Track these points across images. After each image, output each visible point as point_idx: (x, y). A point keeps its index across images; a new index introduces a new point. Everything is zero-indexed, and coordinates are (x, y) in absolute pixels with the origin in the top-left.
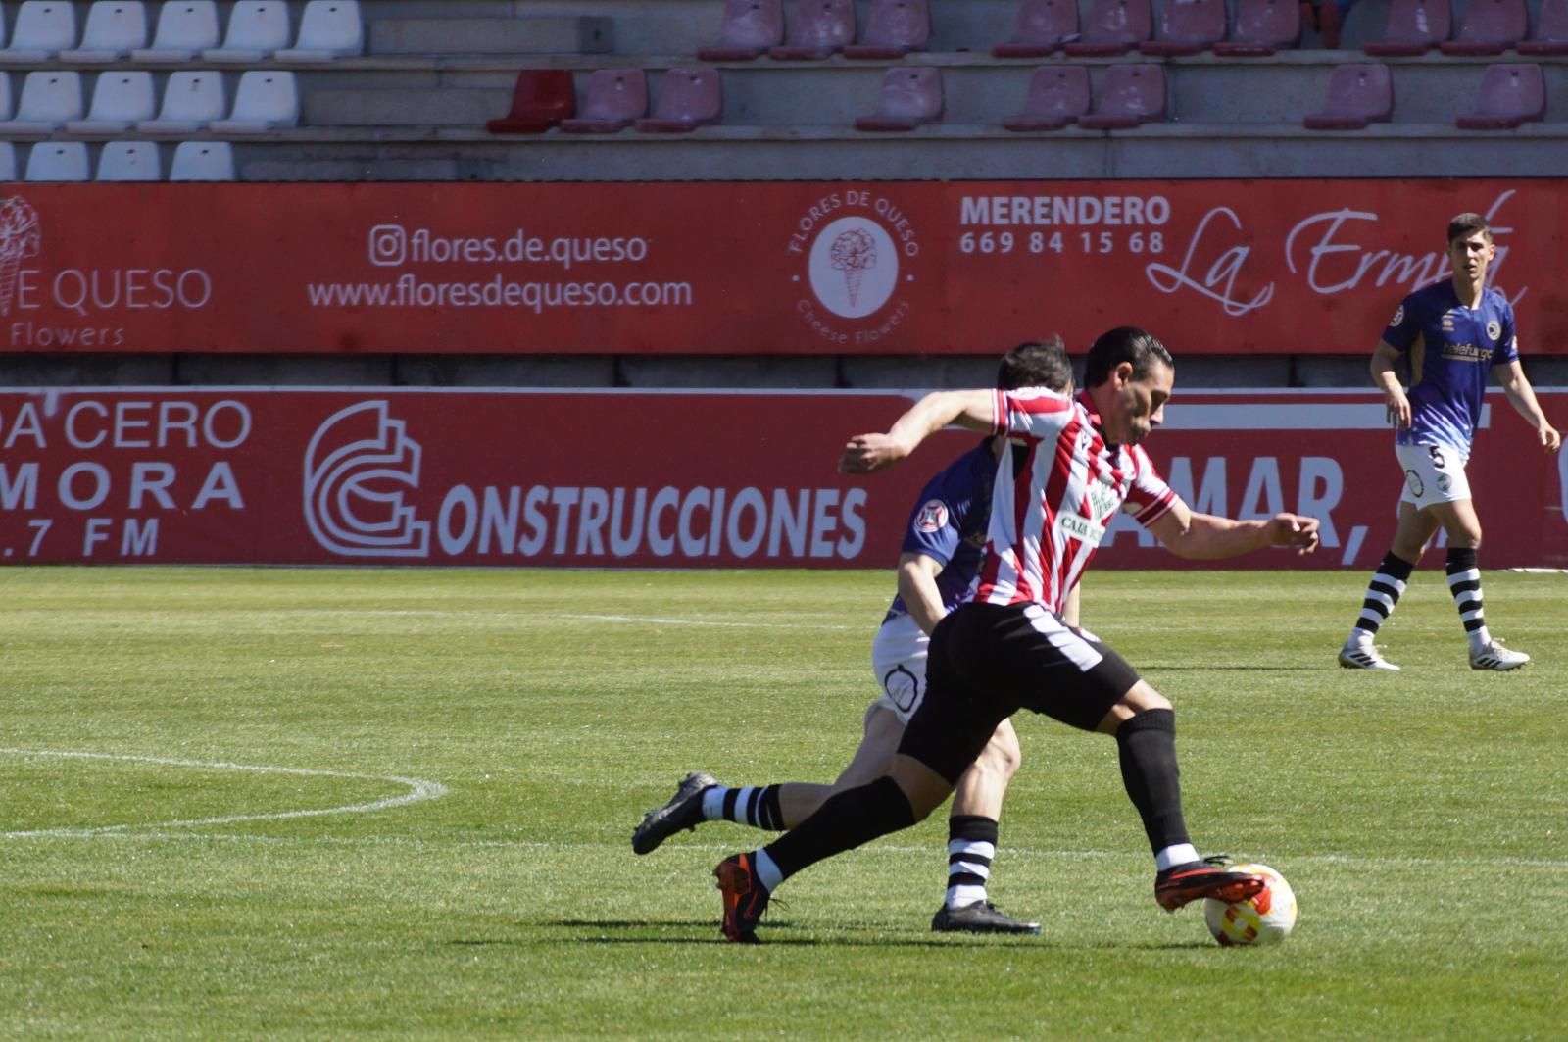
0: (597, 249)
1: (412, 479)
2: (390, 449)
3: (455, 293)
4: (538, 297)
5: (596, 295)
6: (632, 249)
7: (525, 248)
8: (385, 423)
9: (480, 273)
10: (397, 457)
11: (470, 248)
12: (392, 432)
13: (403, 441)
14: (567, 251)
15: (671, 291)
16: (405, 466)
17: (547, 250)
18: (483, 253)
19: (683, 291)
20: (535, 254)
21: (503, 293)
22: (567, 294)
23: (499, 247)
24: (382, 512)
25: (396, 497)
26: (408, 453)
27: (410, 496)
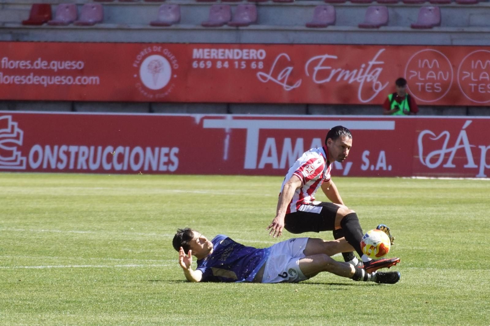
0: (66, 65)
1: (20, 142)
2: (12, 132)
3: (17, 79)
4: (45, 81)
5: (65, 80)
6: (78, 65)
7: (41, 64)
8: (10, 123)
9: (25, 72)
10: (15, 135)
11: (22, 64)
12: (13, 127)
13: (17, 130)
14: (56, 65)
15: (92, 80)
16: (17, 138)
17: (49, 65)
18: (26, 66)
19: (96, 80)
20: (45, 66)
21: (33, 79)
22: (56, 80)
23: (32, 64)
24: (10, 154)
25: (14, 149)
26: (18, 134)
27: (19, 148)
